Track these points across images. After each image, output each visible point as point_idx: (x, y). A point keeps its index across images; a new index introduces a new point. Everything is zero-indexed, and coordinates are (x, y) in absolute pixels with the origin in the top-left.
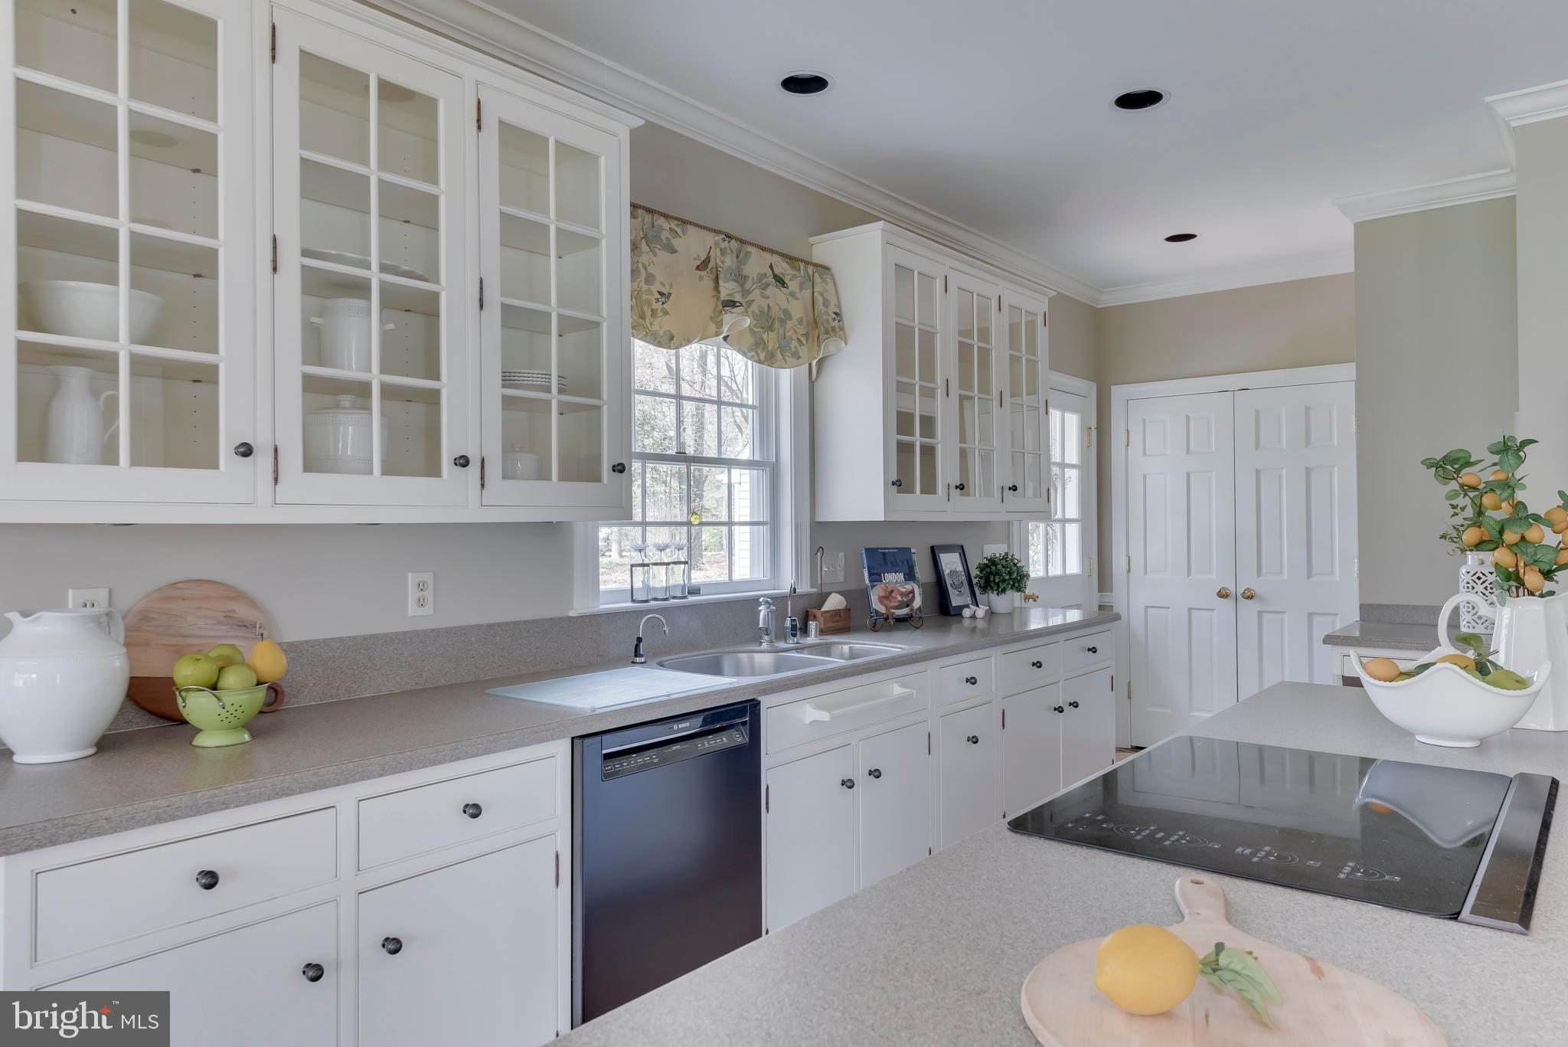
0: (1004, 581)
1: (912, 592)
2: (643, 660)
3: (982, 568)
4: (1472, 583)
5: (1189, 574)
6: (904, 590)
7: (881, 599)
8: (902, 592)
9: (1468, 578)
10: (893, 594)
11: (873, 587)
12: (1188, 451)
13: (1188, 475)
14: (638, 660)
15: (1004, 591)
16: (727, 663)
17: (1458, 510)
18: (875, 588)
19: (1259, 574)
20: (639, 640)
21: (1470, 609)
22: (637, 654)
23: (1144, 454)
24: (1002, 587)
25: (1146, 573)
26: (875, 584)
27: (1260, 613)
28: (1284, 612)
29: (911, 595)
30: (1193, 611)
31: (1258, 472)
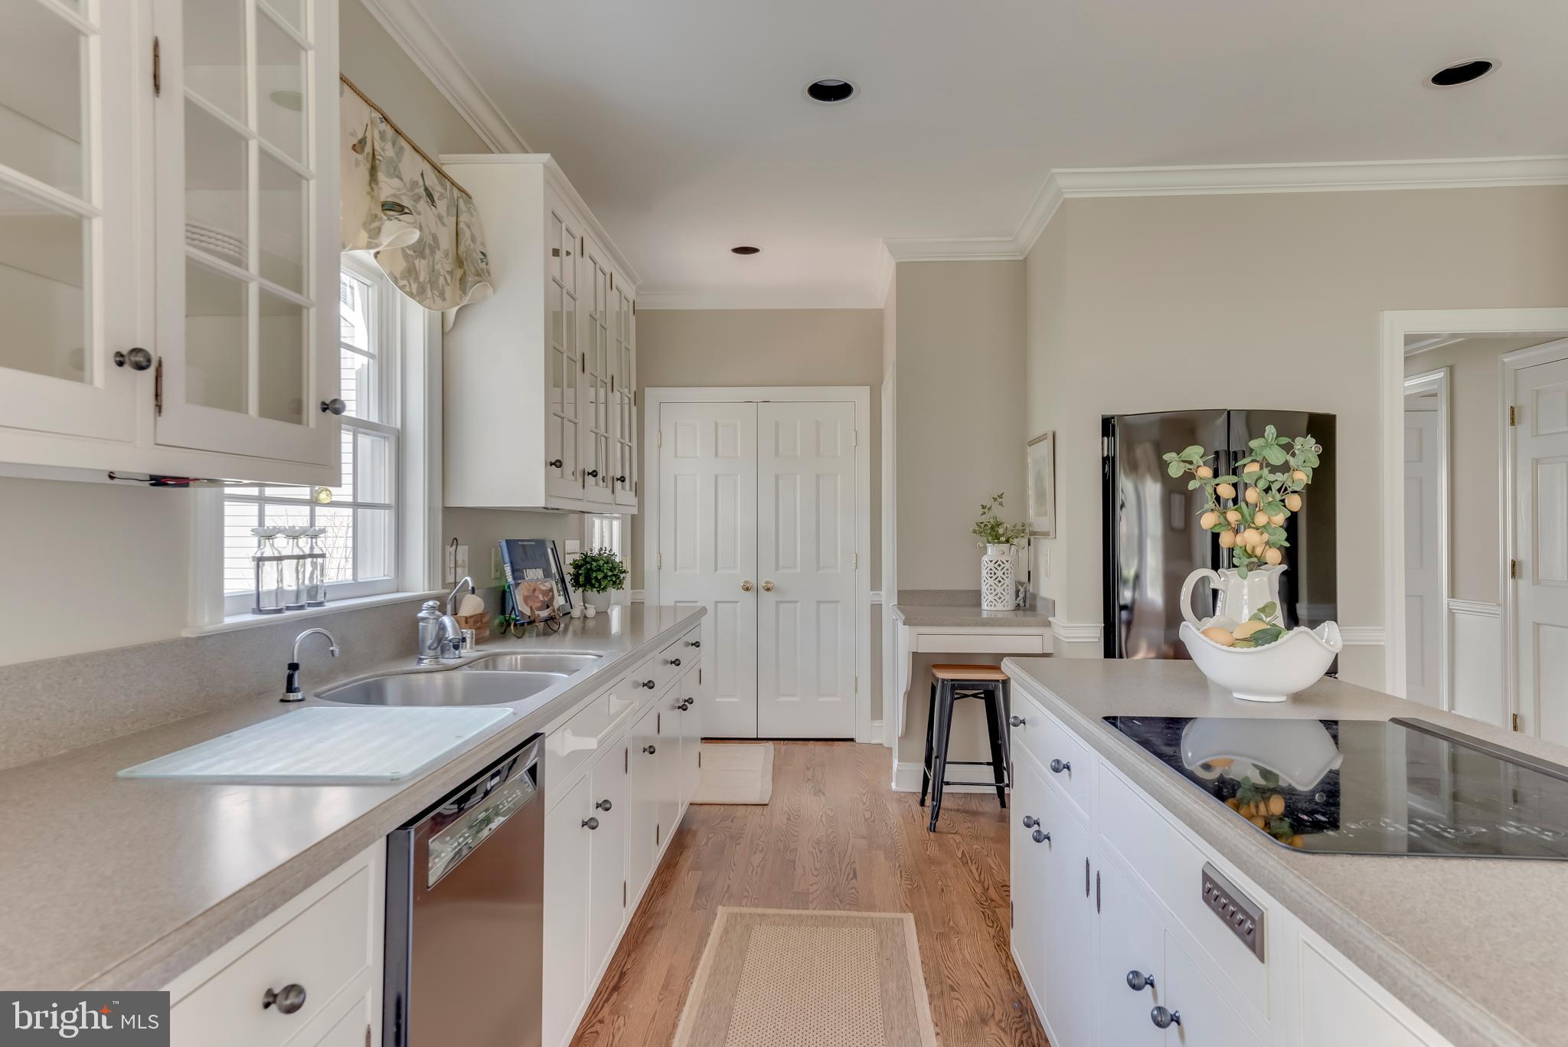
0: (606, 577)
1: (551, 590)
2: (299, 696)
3: (577, 566)
4: (994, 570)
5: (716, 570)
6: (544, 588)
7: (526, 599)
8: (543, 591)
9: (991, 565)
10: (536, 594)
11: (517, 585)
12: (716, 455)
13: (716, 477)
14: (292, 696)
15: (604, 589)
16: (392, 687)
17: (986, 510)
18: (520, 585)
19: (777, 568)
20: (293, 667)
21: (992, 591)
22: (290, 688)
23: (676, 456)
24: (604, 583)
25: (676, 570)
26: (519, 581)
27: (778, 602)
28: (797, 602)
29: (551, 594)
30: (719, 605)
31: (777, 478)
